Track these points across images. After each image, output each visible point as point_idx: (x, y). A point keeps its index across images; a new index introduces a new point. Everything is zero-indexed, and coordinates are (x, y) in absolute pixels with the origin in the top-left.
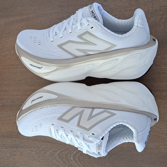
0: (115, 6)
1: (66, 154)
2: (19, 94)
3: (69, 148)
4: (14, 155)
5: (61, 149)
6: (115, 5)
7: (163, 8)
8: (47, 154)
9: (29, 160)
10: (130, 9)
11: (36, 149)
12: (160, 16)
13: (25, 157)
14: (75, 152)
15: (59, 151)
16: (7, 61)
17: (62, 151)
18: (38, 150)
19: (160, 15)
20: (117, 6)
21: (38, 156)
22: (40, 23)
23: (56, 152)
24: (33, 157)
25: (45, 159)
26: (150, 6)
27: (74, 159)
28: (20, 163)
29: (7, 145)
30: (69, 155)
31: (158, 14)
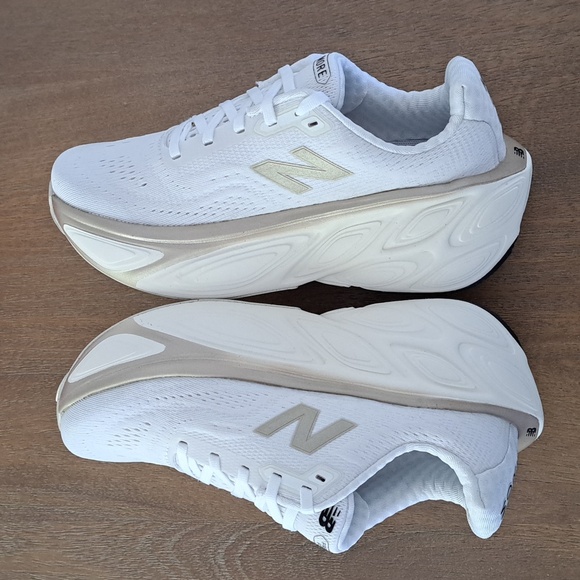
0: (374, 55)
1: (202, 544)
2: (52, 339)
3: (212, 526)
4: (29, 544)
5: (185, 526)
6: (373, 51)
7: (532, 62)
8: (138, 542)
9: (78, 561)
10: (423, 64)
11: (102, 526)
12: (521, 91)
13: (64, 553)
14: (231, 538)
15: (178, 535)
16: (15, 229)
17: (190, 534)
18: (109, 528)
19: (523, 86)
20: (380, 53)
21: (110, 550)
22: (126, 106)
23: (169, 537)
24: (91, 551)
25: (132, 559)
26: (492, 54)
27: (226, 562)
28: (46, 574)
29: (5, 511)
30: (213, 546)
31: (515, 82)
